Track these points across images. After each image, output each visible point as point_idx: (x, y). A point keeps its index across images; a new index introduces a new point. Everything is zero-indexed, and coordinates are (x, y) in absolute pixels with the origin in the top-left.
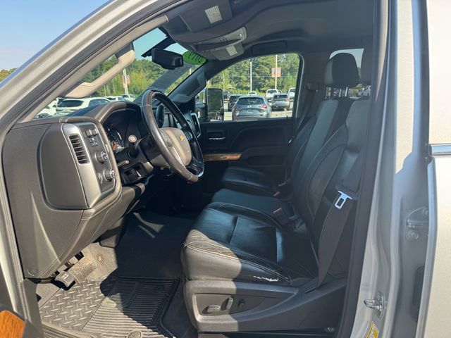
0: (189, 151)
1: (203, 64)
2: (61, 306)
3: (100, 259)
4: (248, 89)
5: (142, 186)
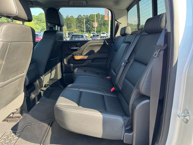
4: (84, 31)
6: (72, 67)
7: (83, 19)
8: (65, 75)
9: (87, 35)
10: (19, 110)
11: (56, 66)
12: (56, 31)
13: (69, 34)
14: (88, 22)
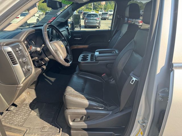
0: (66, 52)
1: (71, 5)
2: (13, 116)
3: (29, 94)
4: (91, 9)
5: (44, 67)
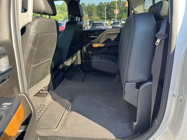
4: (104, 19)
6: (90, 54)
7: (104, 7)
8: (84, 62)
9: (107, 22)
10: (47, 88)
11: (76, 53)
12: (76, 22)
13: (90, 22)
14: (109, 9)
